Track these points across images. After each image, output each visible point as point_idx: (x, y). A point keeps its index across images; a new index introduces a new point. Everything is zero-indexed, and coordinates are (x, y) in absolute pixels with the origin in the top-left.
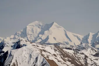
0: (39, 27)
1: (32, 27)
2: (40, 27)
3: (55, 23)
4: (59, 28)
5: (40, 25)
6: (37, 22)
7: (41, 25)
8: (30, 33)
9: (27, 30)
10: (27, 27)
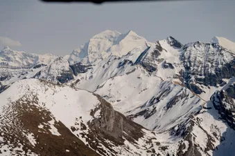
0: (110, 40)
1: (99, 40)
2: (112, 39)
3: (132, 33)
4: (137, 40)
5: (112, 37)
6: (108, 31)
7: (114, 36)
8: (94, 49)
9: (89, 45)
10: (91, 40)
